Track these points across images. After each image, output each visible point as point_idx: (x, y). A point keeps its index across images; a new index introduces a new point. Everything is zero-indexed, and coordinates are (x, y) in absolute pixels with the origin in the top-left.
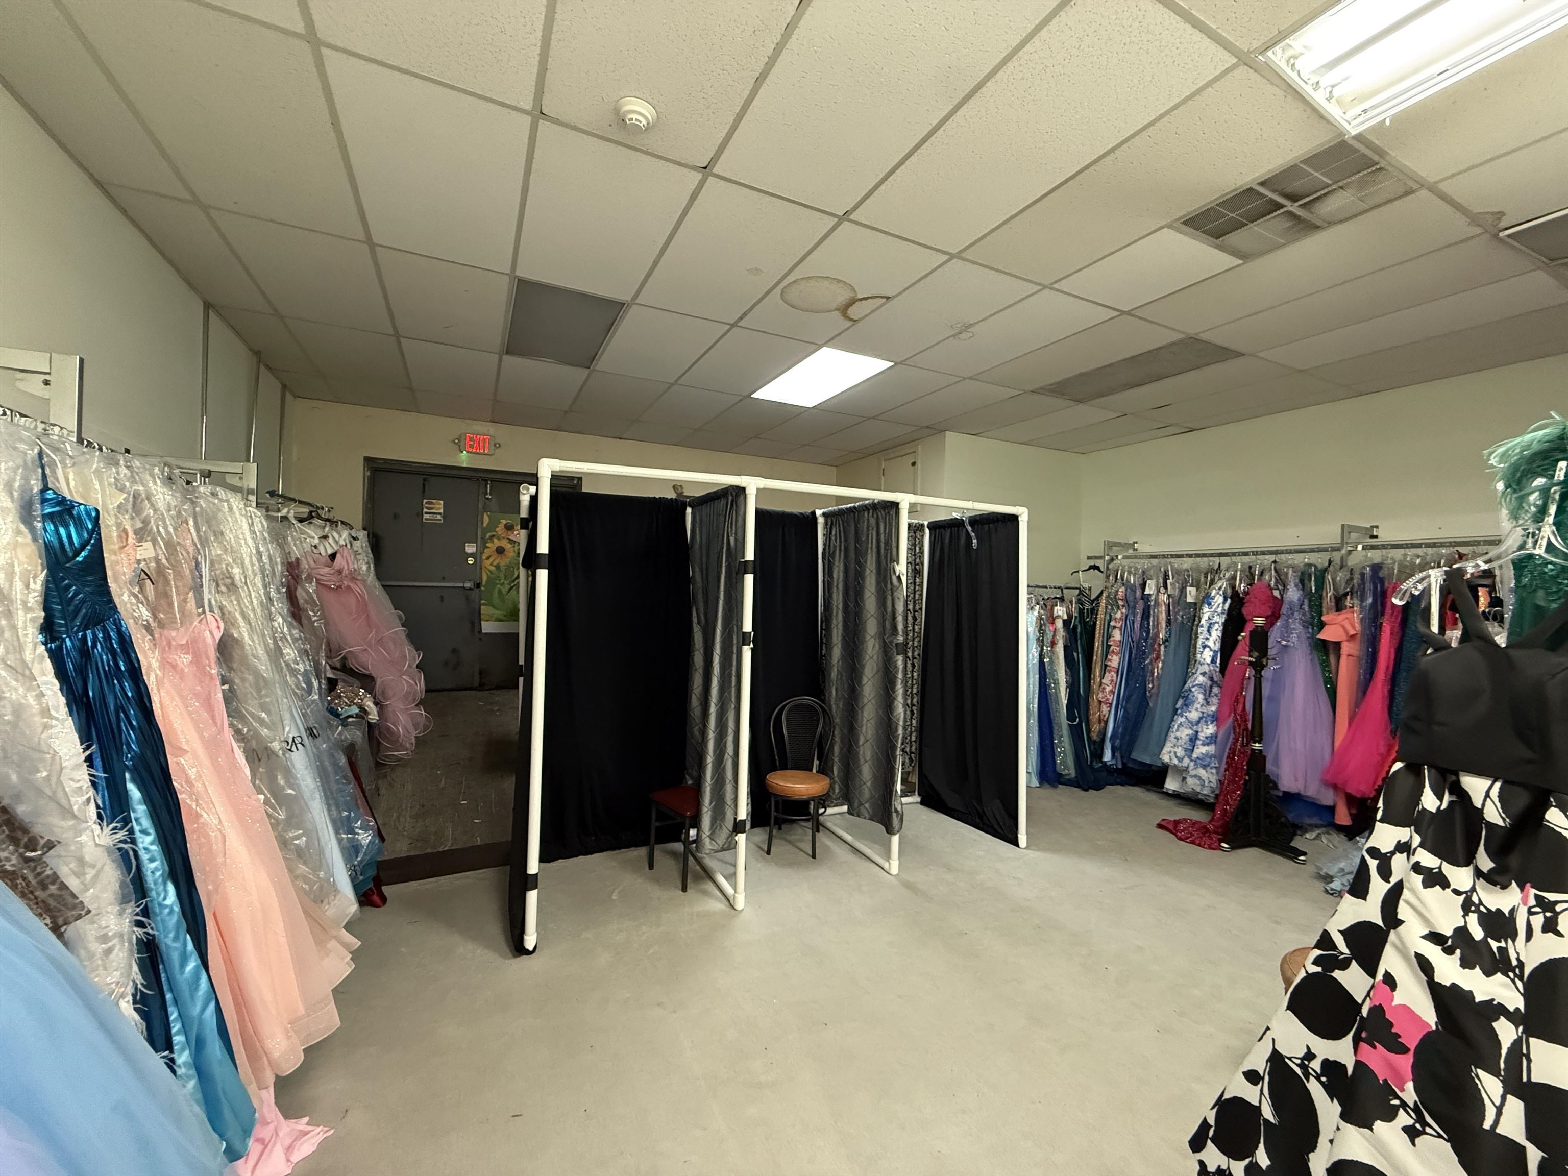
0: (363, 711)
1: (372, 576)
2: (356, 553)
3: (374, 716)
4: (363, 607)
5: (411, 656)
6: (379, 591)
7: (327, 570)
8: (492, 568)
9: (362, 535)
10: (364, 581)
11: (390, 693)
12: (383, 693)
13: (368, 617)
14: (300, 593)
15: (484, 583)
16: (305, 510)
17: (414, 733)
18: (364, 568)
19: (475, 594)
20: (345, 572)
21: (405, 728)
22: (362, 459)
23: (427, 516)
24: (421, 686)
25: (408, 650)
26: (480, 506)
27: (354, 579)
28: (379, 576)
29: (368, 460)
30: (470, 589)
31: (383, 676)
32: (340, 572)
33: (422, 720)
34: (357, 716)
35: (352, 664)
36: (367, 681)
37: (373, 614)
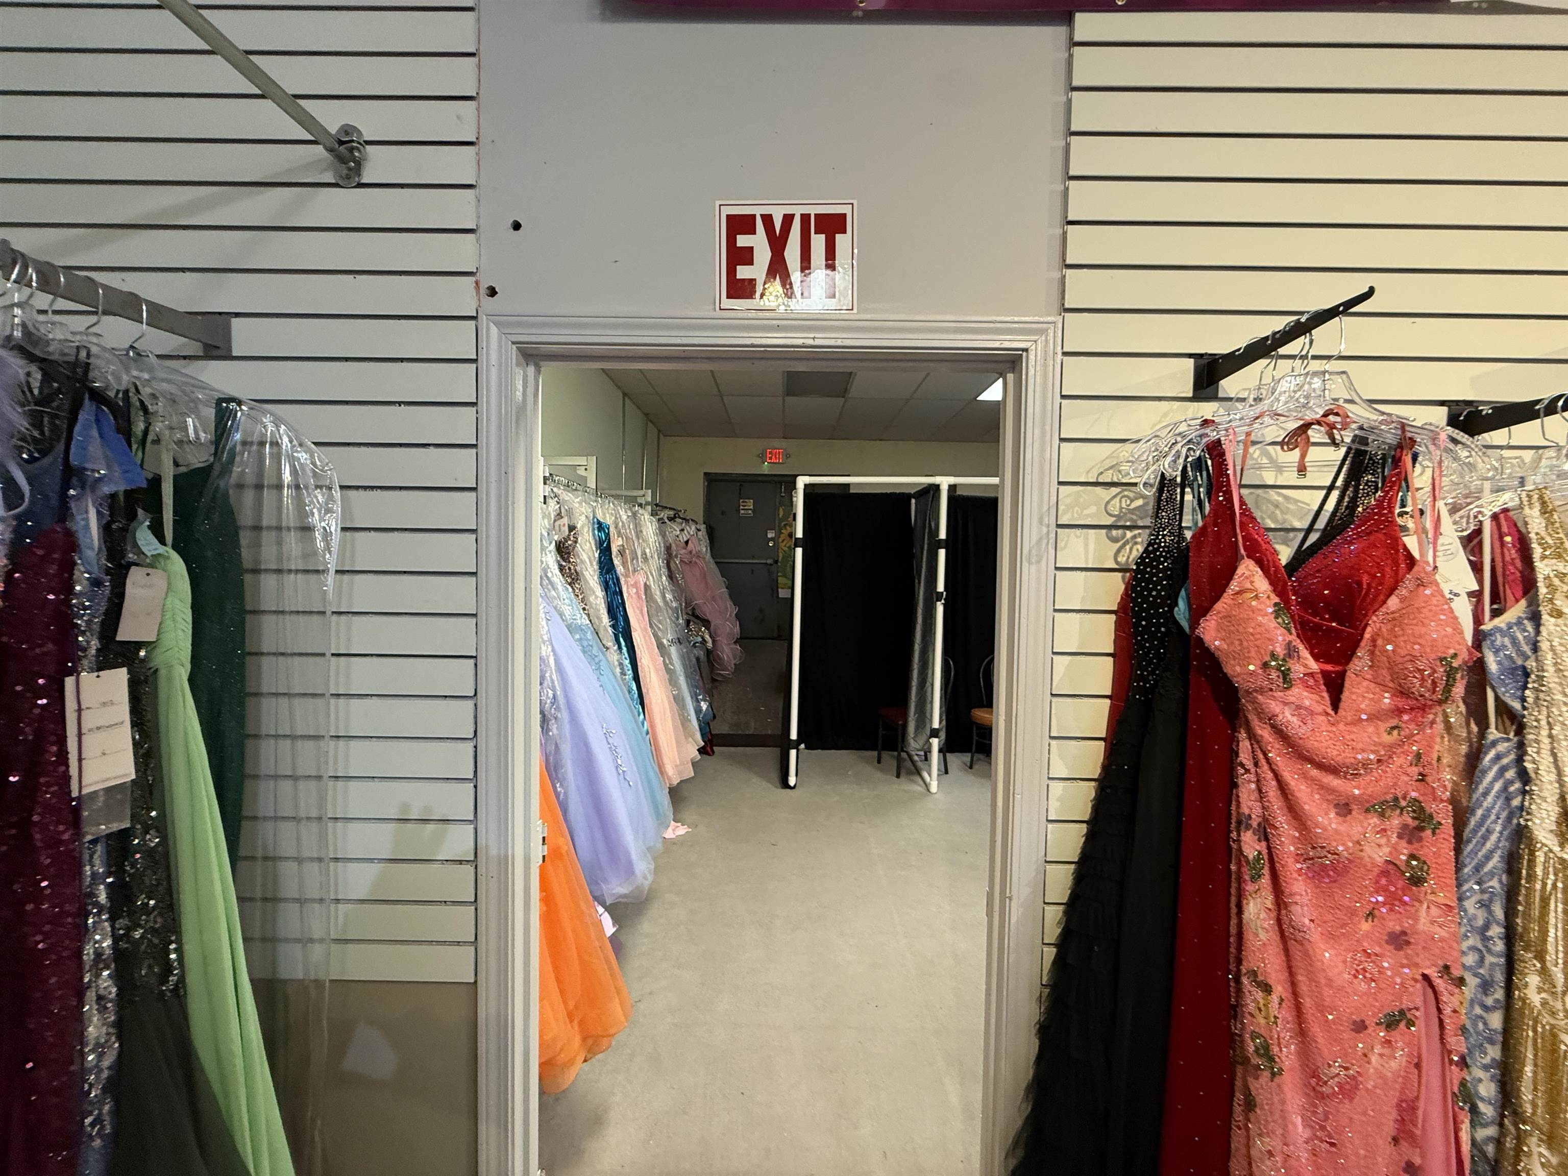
0: (704, 641)
1: (709, 554)
2: (700, 540)
3: (710, 644)
4: (704, 576)
5: (731, 610)
6: (713, 566)
7: (684, 551)
8: (786, 549)
9: (703, 527)
10: (704, 558)
11: (719, 632)
12: (715, 633)
13: (706, 583)
14: (672, 565)
15: (780, 559)
16: (672, 513)
17: (733, 662)
18: (704, 550)
19: (773, 568)
20: (694, 552)
21: (728, 656)
22: (702, 475)
23: (742, 512)
24: (737, 629)
25: (729, 603)
26: (778, 501)
27: (698, 557)
28: (713, 556)
29: (705, 474)
30: (771, 565)
31: (715, 622)
32: (691, 552)
33: (738, 653)
34: (701, 643)
35: (698, 612)
36: (706, 623)
37: (709, 579)
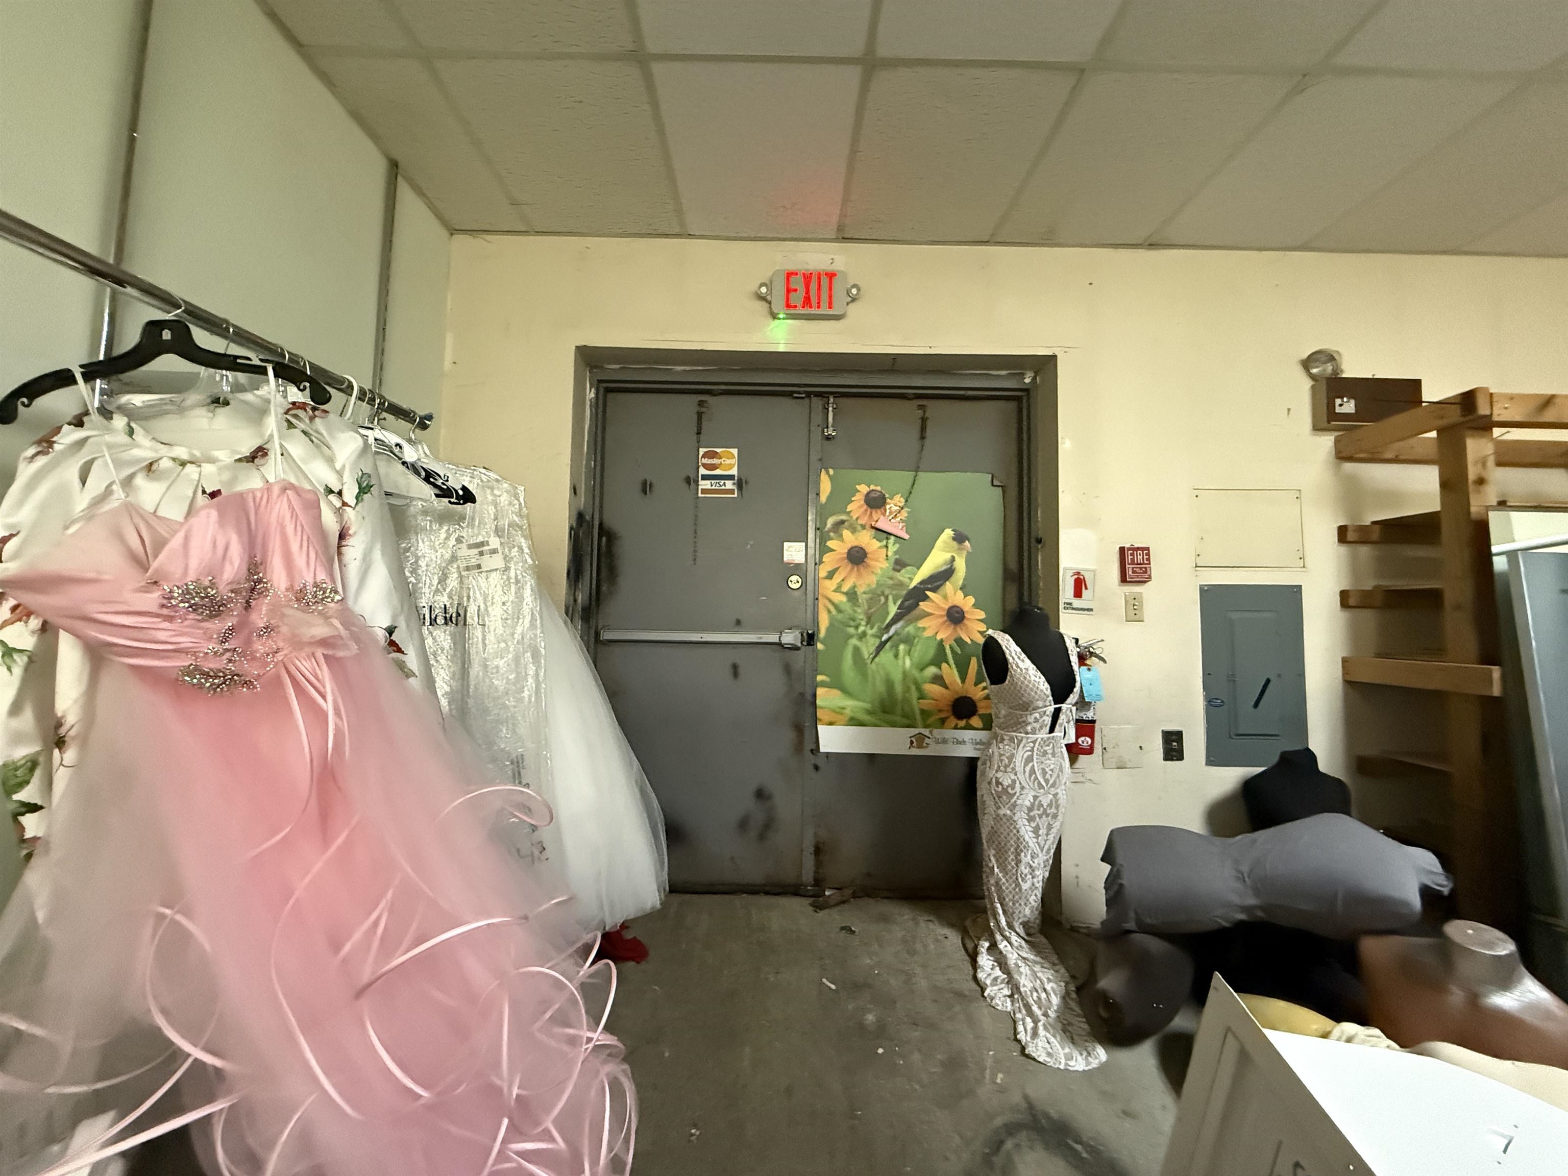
8: (840, 599)
15: (822, 634)
19: (803, 660)
23: (705, 484)
26: (813, 457)
29: (581, 351)
30: (795, 648)
